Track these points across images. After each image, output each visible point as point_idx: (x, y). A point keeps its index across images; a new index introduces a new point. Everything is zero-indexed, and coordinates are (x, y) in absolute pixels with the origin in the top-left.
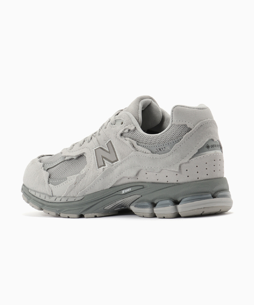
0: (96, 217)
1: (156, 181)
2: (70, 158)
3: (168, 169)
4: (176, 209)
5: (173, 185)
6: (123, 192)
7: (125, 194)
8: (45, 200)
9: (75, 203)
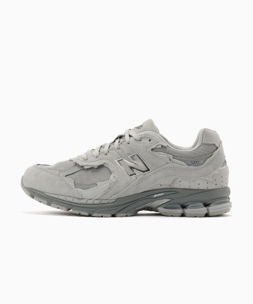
0: (127, 216)
1: (189, 188)
2: (90, 167)
3: (202, 178)
4: (208, 210)
5: (203, 191)
6: (155, 196)
7: (157, 197)
8: (74, 202)
9: (110, 204)
